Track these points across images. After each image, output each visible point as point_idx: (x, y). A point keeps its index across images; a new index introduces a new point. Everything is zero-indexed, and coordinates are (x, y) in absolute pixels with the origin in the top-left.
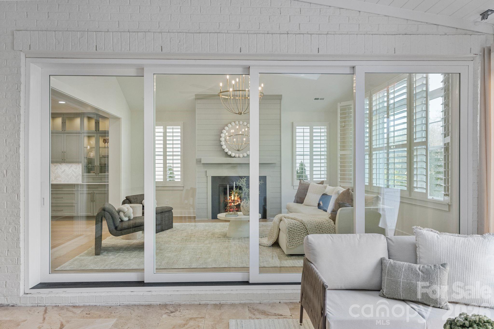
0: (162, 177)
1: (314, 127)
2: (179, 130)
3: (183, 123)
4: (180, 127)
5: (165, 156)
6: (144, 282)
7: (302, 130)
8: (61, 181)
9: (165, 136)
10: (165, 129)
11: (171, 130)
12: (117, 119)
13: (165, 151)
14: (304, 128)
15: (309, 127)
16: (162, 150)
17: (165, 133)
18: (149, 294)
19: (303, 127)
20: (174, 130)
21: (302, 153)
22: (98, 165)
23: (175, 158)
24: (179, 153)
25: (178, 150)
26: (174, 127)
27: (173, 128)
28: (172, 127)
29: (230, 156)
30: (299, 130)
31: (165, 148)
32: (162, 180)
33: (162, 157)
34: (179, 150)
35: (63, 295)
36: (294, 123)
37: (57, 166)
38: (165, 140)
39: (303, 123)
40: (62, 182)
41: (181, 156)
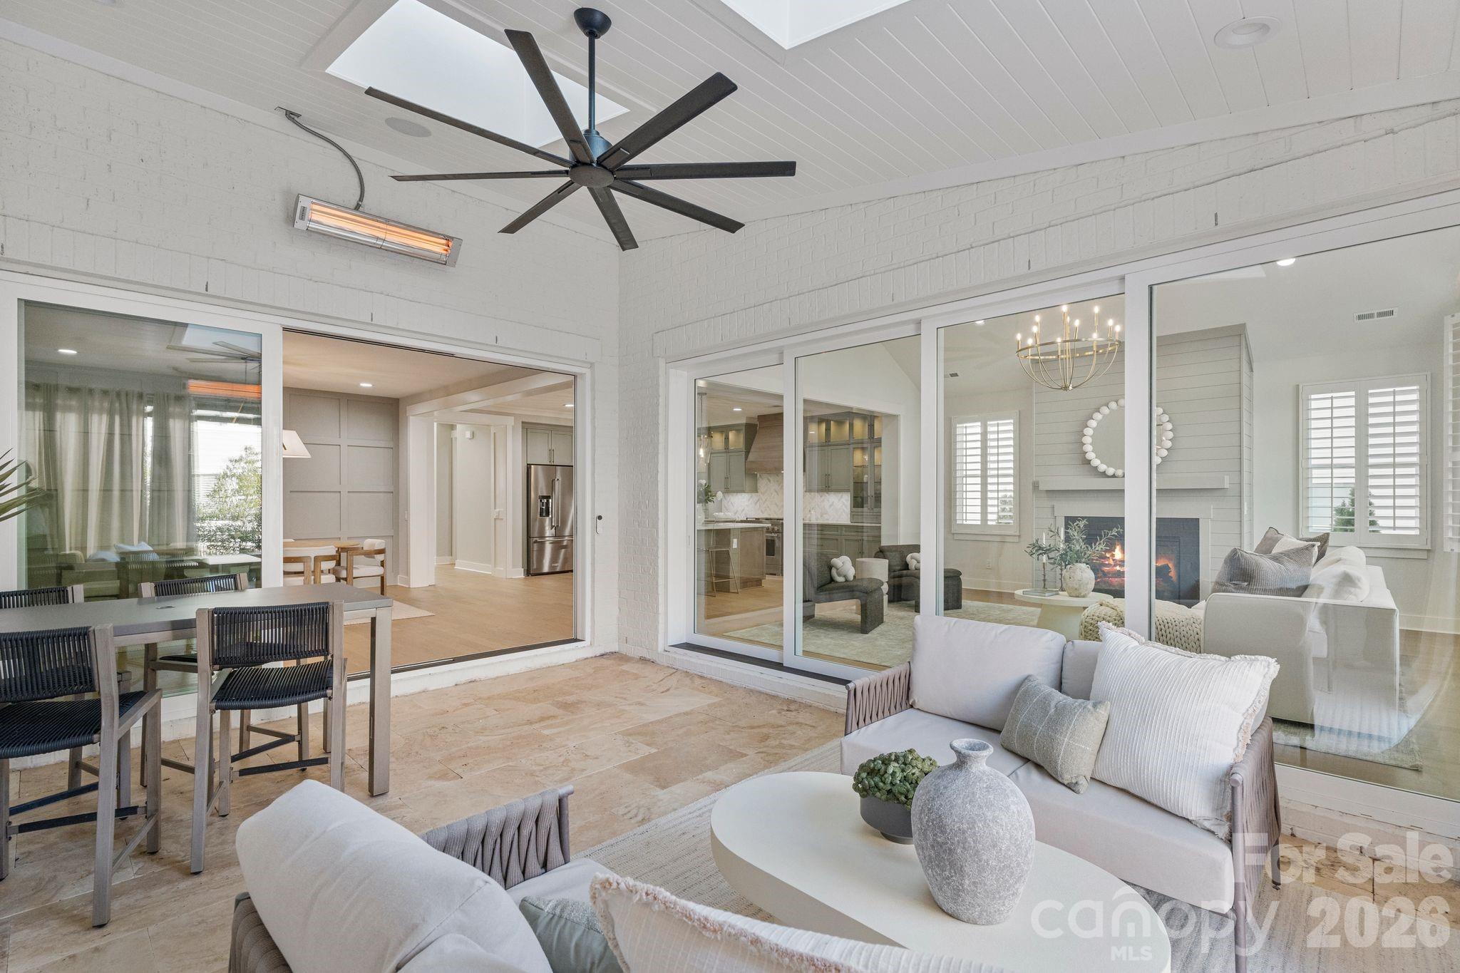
0: (978, 517)
1: (1370, 391)
2: (1011, 427)
3: (1018, 411)
4: (1012, 421)
5: (984, 477)
6: (782, 664)
7: (1328, 404)
8: (828, 519)
9: (984, 440)
10: (984, 427)
11: (995, 429)
12: (893, 418)
13: (984, 469)
14: (1332, 398)
15: (1353, 393)
16: (979, 466)
17: (984, 434)
18: (777, 680)
19: (1329, 395)
20: (1001, 428)
21: (1329, 461)
22: (873, 494)
23: (1001, 480)
24: (1011, 472)
25: (1008, 465)
26: (999, 422)
27: (998, 425)
28: (996, 422)
29: (1104, 474)
30: (1318, 404)
31: (984, 462)
32: (979, 523)
33: (978, 480)
34: (1011, 465)
35: (678, 657)
36: (1301, 387)
37: (823, 497)
38: (984, 448)
39: (1332, 384)
40: (830, 522)
41: (1014, 476)
